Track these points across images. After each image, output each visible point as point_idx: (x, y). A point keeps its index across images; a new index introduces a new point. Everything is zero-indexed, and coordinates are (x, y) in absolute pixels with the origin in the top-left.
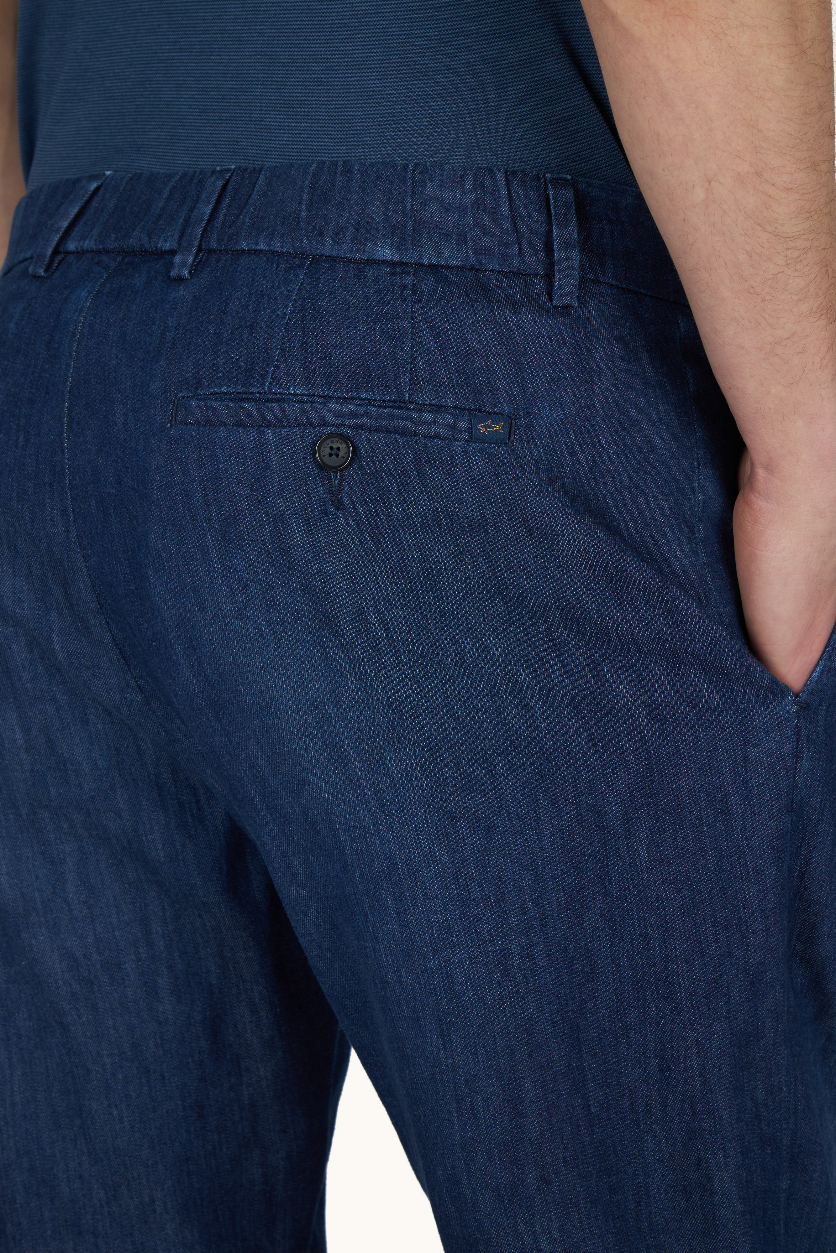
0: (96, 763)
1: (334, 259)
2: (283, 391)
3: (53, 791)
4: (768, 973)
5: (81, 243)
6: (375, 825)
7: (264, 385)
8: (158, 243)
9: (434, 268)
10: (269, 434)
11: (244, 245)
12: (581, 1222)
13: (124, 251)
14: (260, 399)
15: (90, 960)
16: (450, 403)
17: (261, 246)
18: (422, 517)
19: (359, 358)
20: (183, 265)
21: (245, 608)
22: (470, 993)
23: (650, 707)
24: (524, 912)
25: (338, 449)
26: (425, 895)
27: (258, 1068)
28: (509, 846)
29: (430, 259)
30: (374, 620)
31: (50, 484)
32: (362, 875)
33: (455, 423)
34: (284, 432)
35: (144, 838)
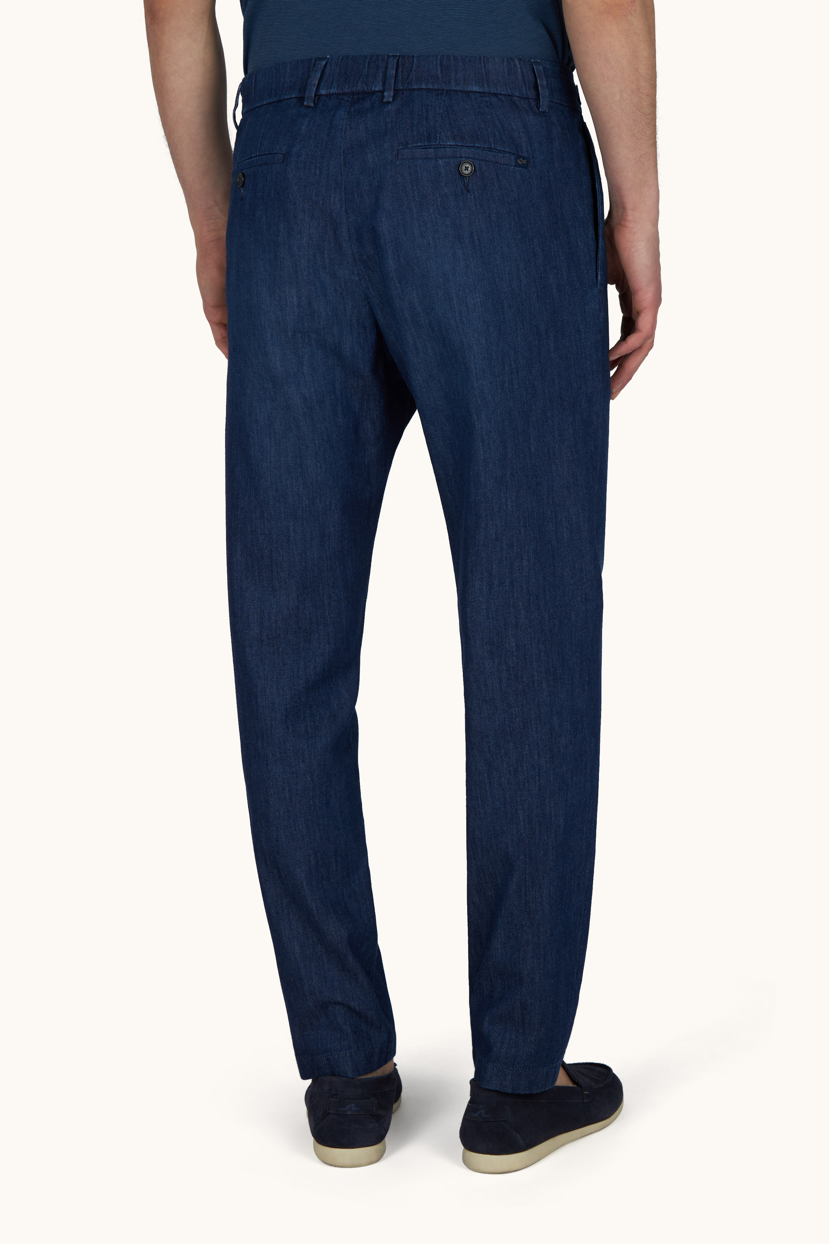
0: (328, 313)
1: (456, 91)
2: (445, 144)
3: (306, 324)
4: (594, 397)
5: (329, 90)
6: (457, 328)
7: (437, 142)
8: (372, 88)
9: (495, 95)
10: (440, 162)
11: (415, 87)
12: (523, 494)
13: (353, 93)
14: (435, 148)
15: (312, 399)
16: (508, 150)
17: (424, 87)
18: (498, 196)
19: (473, 130)
20: (389, 96)
21: (424, 233)
22: (490, 397)
23: (558, 285)
24: (511, 366)
25: (468, 167)
26: (475, 357)
27: (371, 448)
28: (506, 339)
29: (494, 91)
30: (476, 238)
31: (335, 188)
32: (451, 348)
33: (510, 159)
34: (447, 160)
35: (342, 346)
